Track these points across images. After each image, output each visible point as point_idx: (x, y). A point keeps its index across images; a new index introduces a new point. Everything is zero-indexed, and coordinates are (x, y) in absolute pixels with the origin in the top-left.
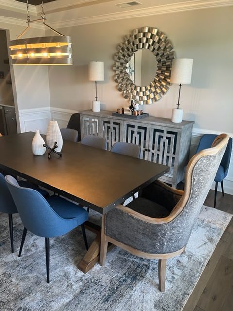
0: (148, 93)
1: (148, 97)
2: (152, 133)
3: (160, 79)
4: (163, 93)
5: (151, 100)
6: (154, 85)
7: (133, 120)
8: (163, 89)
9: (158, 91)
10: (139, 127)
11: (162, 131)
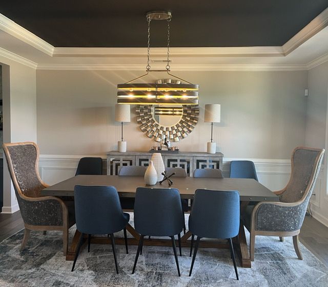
0: (174, 132)
1: (176, 135)
2: (195, 164)
3: (186, 120)
4: (190, 131)
5: (177, 138)
6: (180, 125)
7: (175, 155)
8: (190, 129)
9: (185, 130)
10: (181, 161)
11: (205, 161)
